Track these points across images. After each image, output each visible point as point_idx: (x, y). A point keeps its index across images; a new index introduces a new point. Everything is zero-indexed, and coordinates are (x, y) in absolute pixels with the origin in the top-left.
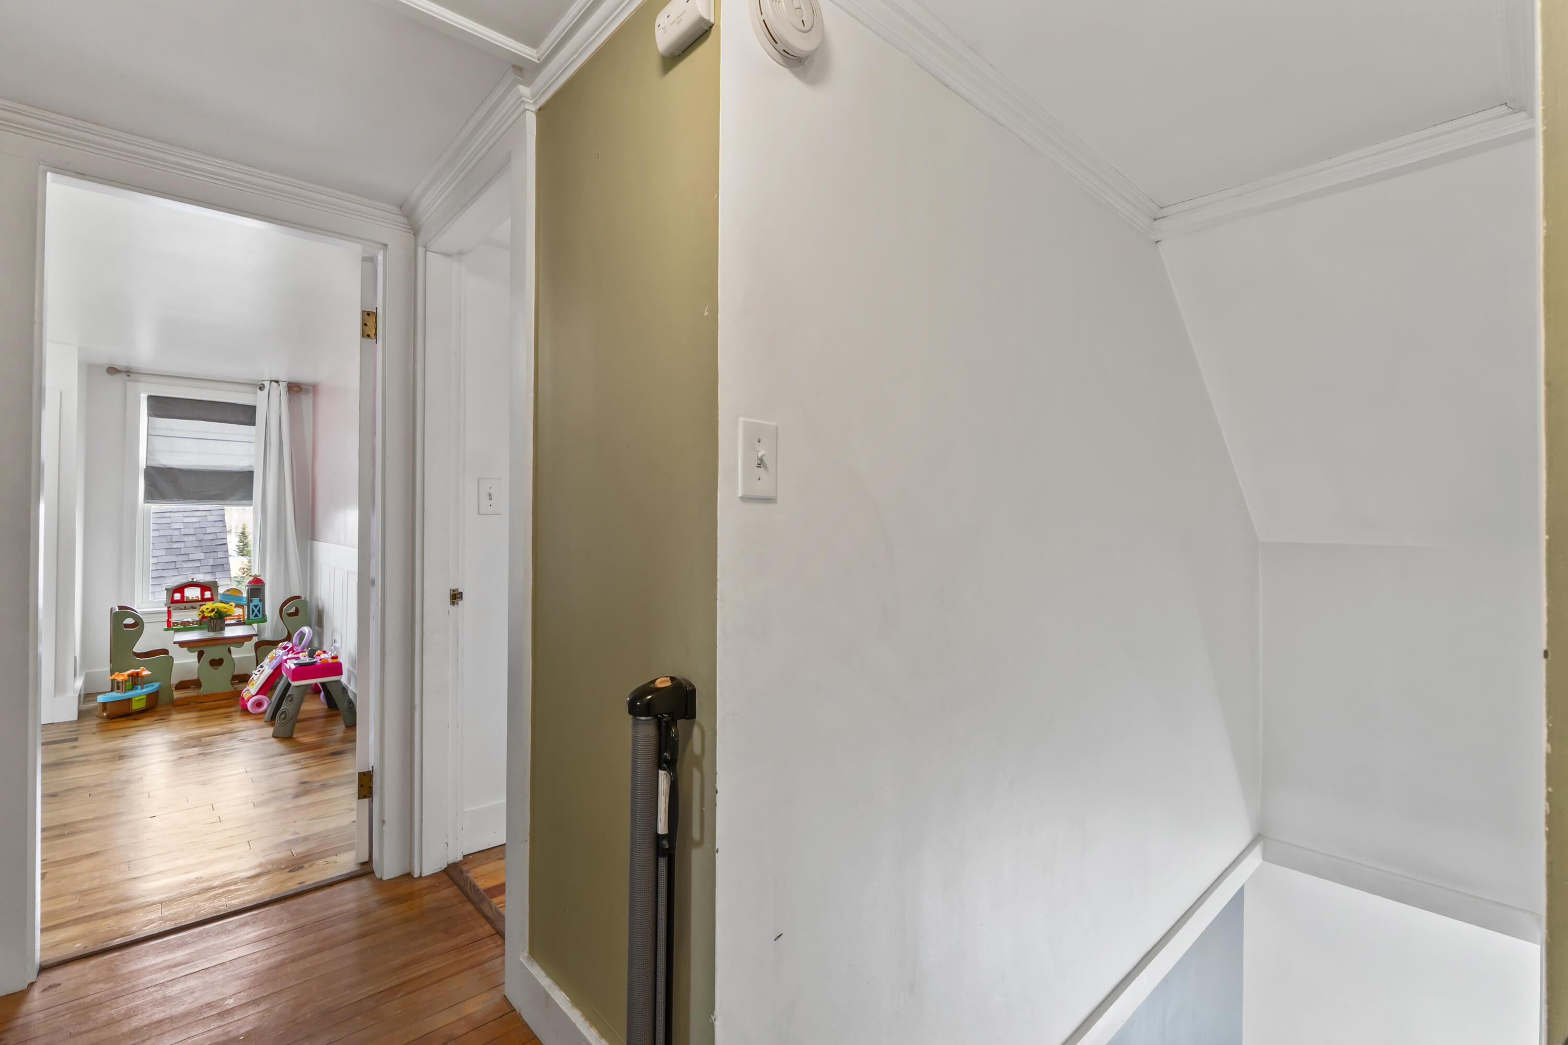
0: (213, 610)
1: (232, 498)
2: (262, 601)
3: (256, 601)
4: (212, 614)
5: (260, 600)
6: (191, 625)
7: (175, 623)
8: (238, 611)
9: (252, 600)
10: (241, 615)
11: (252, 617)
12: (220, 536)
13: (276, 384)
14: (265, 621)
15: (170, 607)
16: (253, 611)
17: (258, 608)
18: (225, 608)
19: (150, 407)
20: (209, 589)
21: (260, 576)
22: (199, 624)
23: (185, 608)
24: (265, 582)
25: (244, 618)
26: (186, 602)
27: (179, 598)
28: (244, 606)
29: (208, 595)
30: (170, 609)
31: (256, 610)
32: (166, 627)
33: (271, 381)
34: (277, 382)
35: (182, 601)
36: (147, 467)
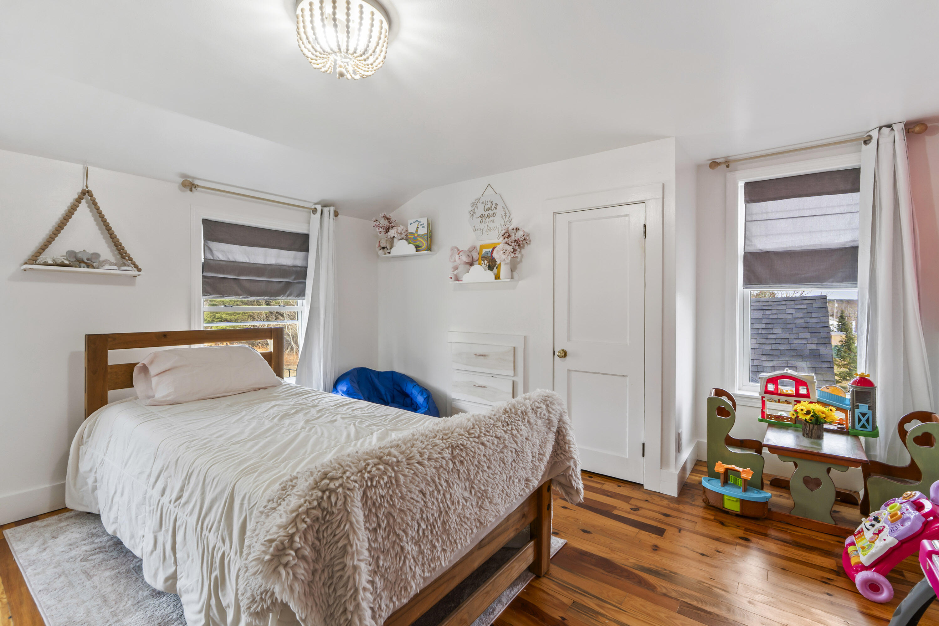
0: (808, 413)
1: (831, 280)
2: (872, 408)
3: (863, 408)
4: (808, 417)
5: (869, 407)
6: (785, 422)
7: (769, 415)
8: (838, 415)
9: (858, 406)
10: (843, 420)
11: (858, 426)
12: (823, 319)
13: (889, 129)
14: (876, 435)
15: (764, 397)
16: (860, 420)
17: (866, 417)
18: (823, 413)
19: (747, 194)
20: (804, 384)
21: (868, 376)
22: (794, 422)
23: (779, 401)
24: (876, 385)
25: (847, 424)
26: (781, 395)
27: (773, 390)
28: (847, 411)
29: (803, 391)
30: (764, 399)
31: (864, 420)
32: (760, 417)
33: (880, 128)
34: (889, 126)
35: (775, 393)
36: (745, 252)
